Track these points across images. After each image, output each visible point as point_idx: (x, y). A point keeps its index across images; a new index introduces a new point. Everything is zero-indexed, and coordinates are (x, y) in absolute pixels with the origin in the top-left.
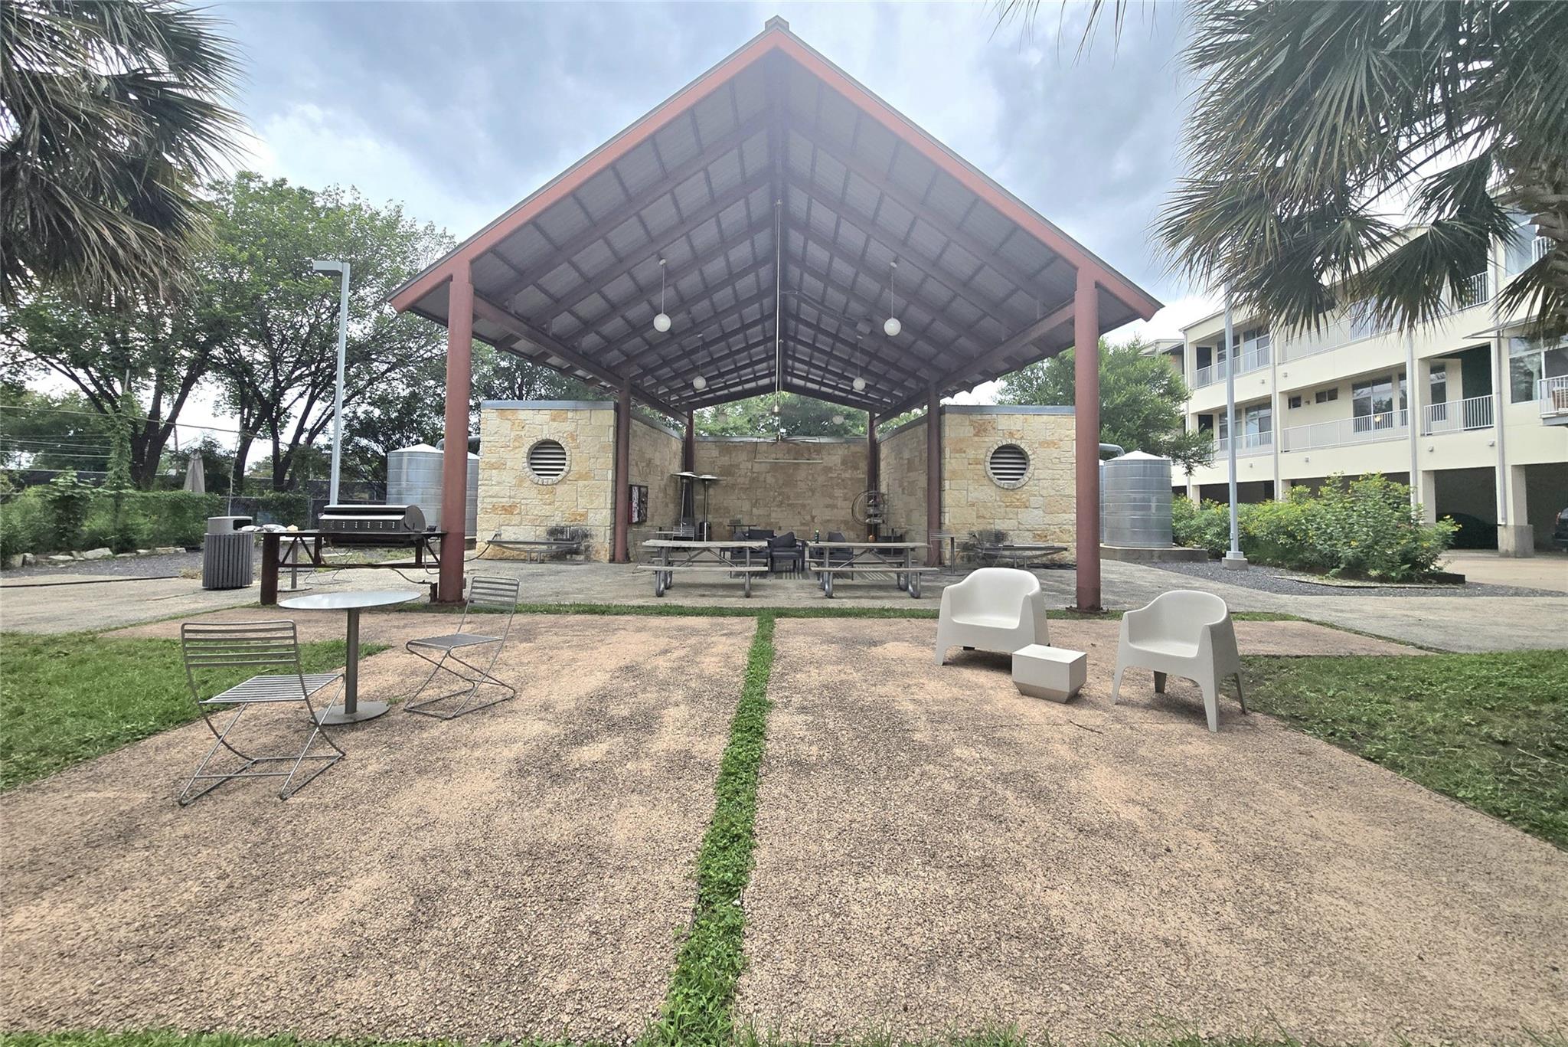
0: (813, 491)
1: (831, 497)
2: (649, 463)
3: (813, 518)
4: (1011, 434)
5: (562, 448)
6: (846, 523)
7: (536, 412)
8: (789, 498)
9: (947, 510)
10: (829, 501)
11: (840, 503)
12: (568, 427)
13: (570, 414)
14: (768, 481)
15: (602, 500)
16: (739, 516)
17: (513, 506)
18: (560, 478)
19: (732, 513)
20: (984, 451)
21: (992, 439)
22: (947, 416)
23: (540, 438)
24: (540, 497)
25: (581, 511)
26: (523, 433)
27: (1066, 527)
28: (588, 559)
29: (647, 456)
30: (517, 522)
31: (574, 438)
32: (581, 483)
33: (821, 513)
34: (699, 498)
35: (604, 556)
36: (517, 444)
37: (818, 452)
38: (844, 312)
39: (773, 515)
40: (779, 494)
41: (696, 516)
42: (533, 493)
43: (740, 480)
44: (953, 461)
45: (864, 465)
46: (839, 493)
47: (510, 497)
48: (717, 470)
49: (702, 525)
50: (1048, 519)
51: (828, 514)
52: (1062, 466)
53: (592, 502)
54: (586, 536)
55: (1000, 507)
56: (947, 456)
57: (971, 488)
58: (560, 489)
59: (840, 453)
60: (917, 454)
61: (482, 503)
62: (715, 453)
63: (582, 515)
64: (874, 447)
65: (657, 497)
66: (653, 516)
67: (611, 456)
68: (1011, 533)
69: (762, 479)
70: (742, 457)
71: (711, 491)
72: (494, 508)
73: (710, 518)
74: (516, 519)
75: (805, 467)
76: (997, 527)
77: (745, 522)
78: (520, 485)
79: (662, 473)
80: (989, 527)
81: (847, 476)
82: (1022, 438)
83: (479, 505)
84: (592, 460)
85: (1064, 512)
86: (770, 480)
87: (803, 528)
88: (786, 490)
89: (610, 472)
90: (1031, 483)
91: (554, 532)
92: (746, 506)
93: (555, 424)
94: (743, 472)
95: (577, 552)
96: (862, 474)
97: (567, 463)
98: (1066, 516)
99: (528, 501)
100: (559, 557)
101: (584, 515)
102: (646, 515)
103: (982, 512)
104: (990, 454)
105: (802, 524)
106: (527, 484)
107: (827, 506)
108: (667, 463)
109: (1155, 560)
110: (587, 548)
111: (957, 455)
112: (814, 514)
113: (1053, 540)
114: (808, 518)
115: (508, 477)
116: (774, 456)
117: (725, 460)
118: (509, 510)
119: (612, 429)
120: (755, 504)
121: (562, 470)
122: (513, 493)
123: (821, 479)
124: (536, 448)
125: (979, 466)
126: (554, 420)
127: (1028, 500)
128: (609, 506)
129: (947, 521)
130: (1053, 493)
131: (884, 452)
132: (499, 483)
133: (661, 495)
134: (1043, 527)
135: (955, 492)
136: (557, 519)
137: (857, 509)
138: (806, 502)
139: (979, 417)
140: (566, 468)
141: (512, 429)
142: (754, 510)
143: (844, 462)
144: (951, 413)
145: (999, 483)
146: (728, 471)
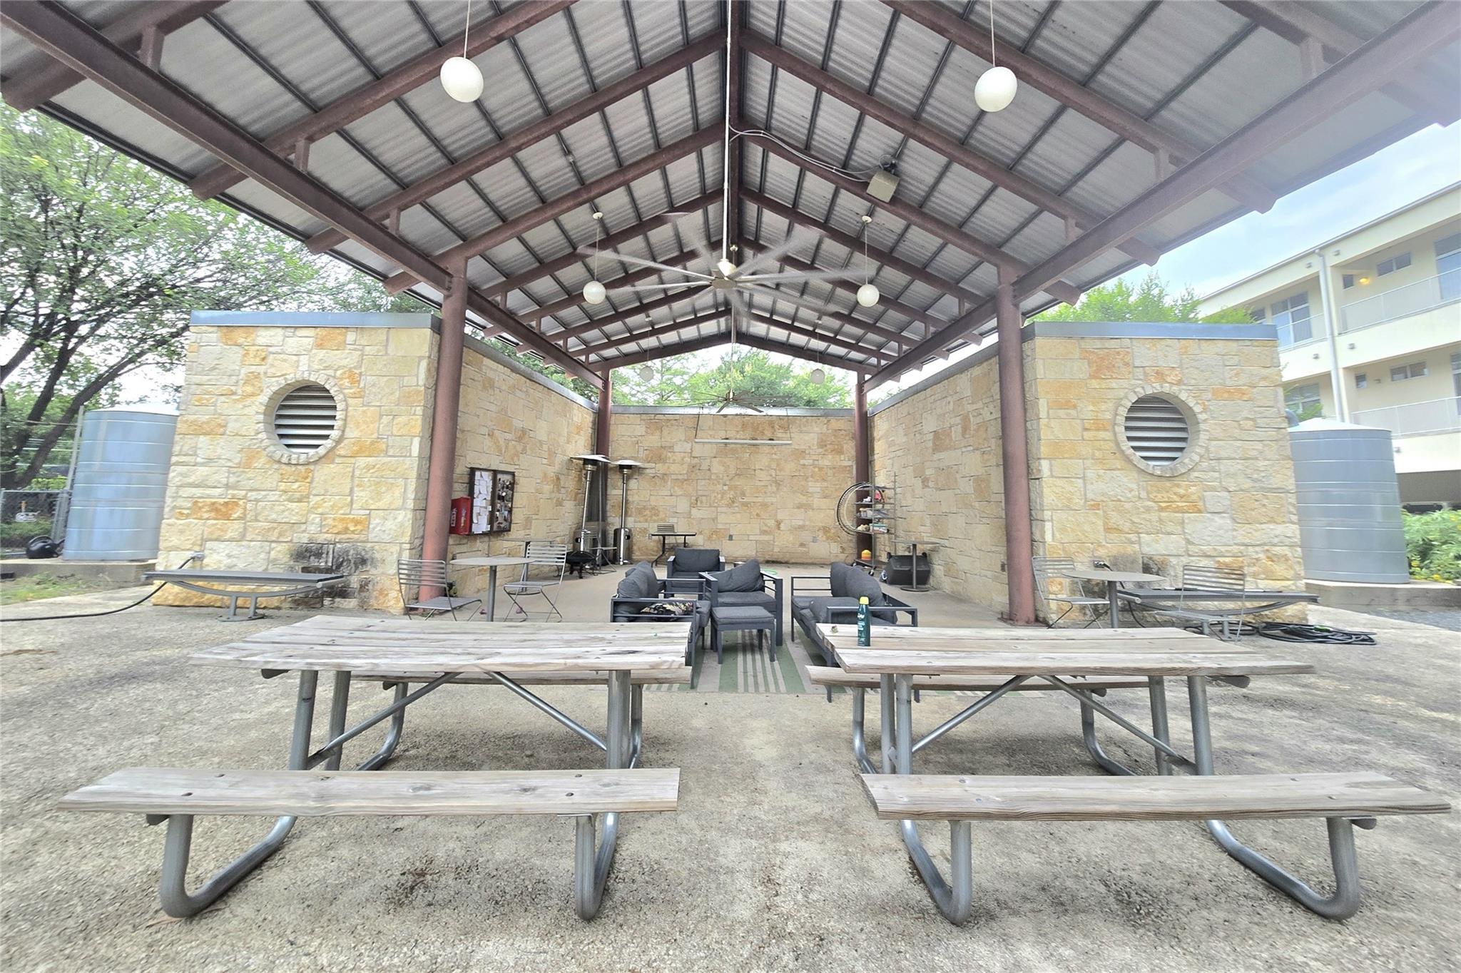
0: (778, 484)
1: (805, 492)
2: (523, 435)
3: (778, 524)
4: (1160, 375)
5: (331, 398)
6: (826, 530)
7: (289, 332)
8: (743, 494)
9: (1047, 514)
10: (803, 499)
11: (817, 502)
12: (345, 359)
13: (351, 337)
14: (714, 471)
15: (398, 492)
16: (672, 521)
17: (231, 504)
18: (321, 451)
19: (662, 515)
20: (1110, 405)
21: (1124, 383)
22: (1039, 341)
23: (291, 378)
24: (283, 486)
25: (358, 513)
26: (261, 369)
27: (1277, 550)
28: (364, 608)
29: (518, 424)
30: (235, 535)
31: (354, 378)
32: (362, 461)
33: (790, 517)
34: (615, 493)
35: (394, 599)
36: (249, 389)
37: (786, 428)
38: (845, 165)
39: (721, 518)
40: (730, 489)
41: (610, 520)
42: (271, 480)
43: (674, 468)
44: (1053, 423)
45: (850, 448)
46: (815, 487)
47: (227, 486)
48: (642, 454)
49: (617, 532)
50: (1242, 534)
51: (799, 518)
52: (1261, 434)
53: (378, 496)
54: (363, 561)
55: (1148, 510)
56: (1043, 414)
57: (1090, 474)
58: (323, 473)
59: (816, 429)
60: (958, 420)
61: (175, 498)
62: (640, 430)
63: (357, 522)
64: (865, 422)
65: (539, 491)
66: (528, 521)
67: (419, 410)
68: (1174, 561)
69: (705, 467)
70: (676, 437)
71: (633, 484)
72: (196, 507)
73: (630, 522)
74: (234, 528)
75: (766, 449)
76: (1146, 550)
77: (680, 529)
78: (247, 465)
79: (552, 454)
80: (1130, 549)
81: (827, 463)
82: (1180, 383)
83: (168, 501)
84: (385, 420)
85: (1272, 521)
86: (717, 468)
87: (766, 538)
88: (738, 482)
89: (416, 441)
90: (1205, 465)
91: (305, 554)
92: (683, 505)
93: (321, 354)
94: (678, 457)
95: (343, 593)
96: (848, 459)
97: (337, 424)
98: (1279, 529)
99: (260, 495)
100: (310, 602)
101: (364, 523)
102: (509, 520)
103: (1115, 518)
104: (1123, 412)
105: (764, 532)
106: (261, 461)
107: (799, 507)
108: (562, 440)
109: (1402, 607)
110: (363, 586)
111: (1062, 413)
112: (779, 517)
113: (1255, 575)
114: (772, 523)
115: (225, 449)
116: (723, 434)
117: (653, 440)
118: (222, 511)
119: (424, 364)
120: (695, 503)
121: (326, 437)
122: (233, 479)
123: (790, 467)
124: (288, 398)
125: (1102, 434)
126: (320, 346)
127: (1202, 498)
128: (410, 504)
129: (1048, 537)
130: (1248, 484)
131: (881, 428)
132: (209, 461)
133: (547, 488)
134: (1235, 549)
135: (1059, 482)
136: (312, 529)
137: (844, 510)
138: (768, 500)
139: (1098, 344)
140: (334, 434)
141: (243, 364)
142: (694, 511)
143: (822, 444)
144: (1046, 335)
145: (1143, 464)
146: (658, 456)
